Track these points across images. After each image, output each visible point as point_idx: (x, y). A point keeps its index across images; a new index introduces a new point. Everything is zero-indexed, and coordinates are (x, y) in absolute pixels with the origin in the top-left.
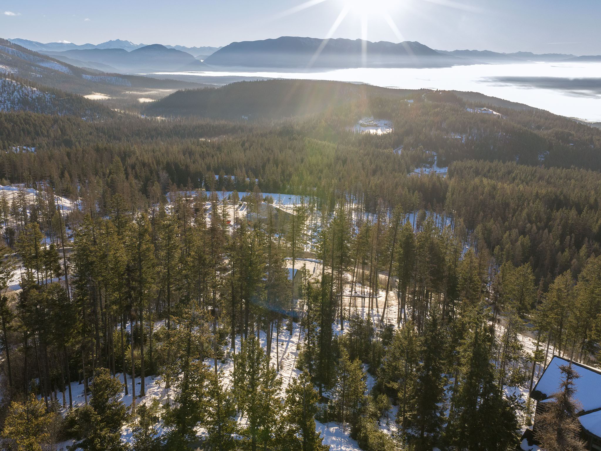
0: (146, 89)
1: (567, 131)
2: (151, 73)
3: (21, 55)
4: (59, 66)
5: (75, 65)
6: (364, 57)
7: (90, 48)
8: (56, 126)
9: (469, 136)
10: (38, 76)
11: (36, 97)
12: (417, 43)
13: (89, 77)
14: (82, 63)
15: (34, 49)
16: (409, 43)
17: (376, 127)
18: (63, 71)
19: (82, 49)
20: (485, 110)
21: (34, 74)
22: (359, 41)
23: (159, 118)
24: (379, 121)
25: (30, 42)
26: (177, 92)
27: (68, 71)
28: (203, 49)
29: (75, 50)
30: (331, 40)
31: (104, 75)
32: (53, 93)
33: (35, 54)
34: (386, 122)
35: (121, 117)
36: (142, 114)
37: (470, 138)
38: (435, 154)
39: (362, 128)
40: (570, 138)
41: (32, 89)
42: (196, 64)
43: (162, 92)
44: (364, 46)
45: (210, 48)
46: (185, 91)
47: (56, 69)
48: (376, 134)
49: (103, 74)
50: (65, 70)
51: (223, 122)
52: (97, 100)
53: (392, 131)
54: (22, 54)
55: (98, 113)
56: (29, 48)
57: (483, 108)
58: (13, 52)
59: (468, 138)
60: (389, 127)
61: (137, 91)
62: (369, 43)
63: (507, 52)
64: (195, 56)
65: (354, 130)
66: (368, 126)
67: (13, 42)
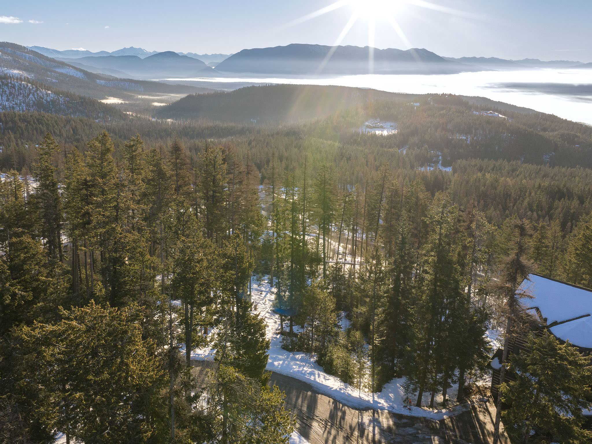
0: (158, 94)
1: (572, 133)
2: (163, 79)
3: (37, 61)
4: (75, 71)
5: (89, 71)
6: (371, 64)
7: (105, 55)
8: (68, 127)
9: (474, 136)
10: (54, 81)
11: (51, 100)
12: (424, 50)
13: (103, 82)
14: (97, 69)
15: (50, 56)
16: (417, 50)
17: (382, 128)
18: (78, 77)
19: (97, 56)
20: (491, 113)
21: (50, 80)
22: (367, 48)
23: (169, 120)
24: (386, 123)
25: (47, 50)
26: (188, 96)
27: (83, 77)
28: (214, 56)
29: (90, 57)
30: (339, 47)
31: (118, 81)
32: (67, 97)
33: (52, 60)
34: (392, 124)
35: (133, 119)
36: (153, 117)
37: (475, 138)
38: (440, 154)
39: (368, 130)
40: (576, 139)
41: (47, 93)
42: (208, 71)
43: (173, 97)
44: (371, 53)
45: (221, 55)
46: (195, 96)
47: (71, 74)
48: (382, 135)
49: (116, 79)
50: (79, 75)
51: (232, 124)
52: (110, 104)
53: (398, 132)
54: (39, 60)
55: (110, 116)
56: (46, 54)
57: (489, 111)
58: (30, 58)
59: (473, 139)
60: (395, 128)
61: (149, 95)
62: (376, 50)
63: (514, 59)
64: (207, 63)
65: (360, 131)
66: (374, 127)
67: (31, 49)
